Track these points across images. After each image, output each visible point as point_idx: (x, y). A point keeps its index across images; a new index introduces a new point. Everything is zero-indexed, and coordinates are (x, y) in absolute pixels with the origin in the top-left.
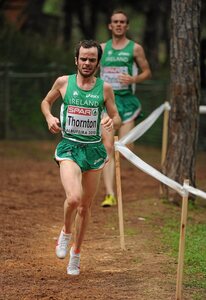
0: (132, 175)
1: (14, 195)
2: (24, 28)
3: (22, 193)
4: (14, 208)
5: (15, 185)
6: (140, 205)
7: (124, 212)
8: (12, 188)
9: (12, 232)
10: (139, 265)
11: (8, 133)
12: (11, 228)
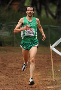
0: (55, 57)
1: (18, 64)
2: (19, 11)
3: (21, 63)
4: (18, 68)
5: (18, 61)
6: (59, 66)
7: (54, 69)
8: (17, 62)
9: (18, 76)
10: (59, 85)
11: (15, 44)
12: (18, 75)
